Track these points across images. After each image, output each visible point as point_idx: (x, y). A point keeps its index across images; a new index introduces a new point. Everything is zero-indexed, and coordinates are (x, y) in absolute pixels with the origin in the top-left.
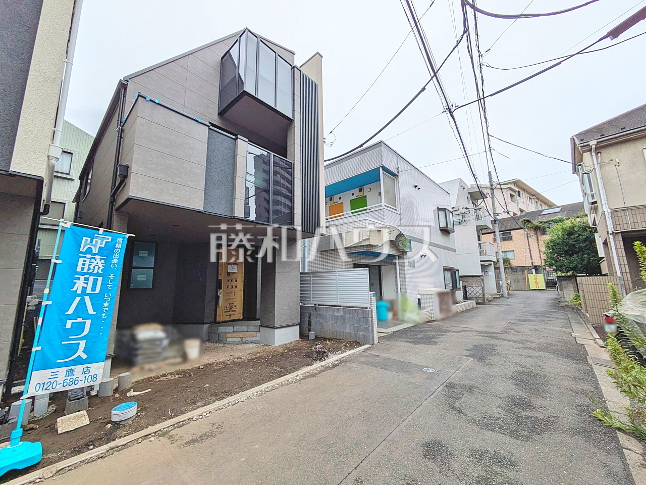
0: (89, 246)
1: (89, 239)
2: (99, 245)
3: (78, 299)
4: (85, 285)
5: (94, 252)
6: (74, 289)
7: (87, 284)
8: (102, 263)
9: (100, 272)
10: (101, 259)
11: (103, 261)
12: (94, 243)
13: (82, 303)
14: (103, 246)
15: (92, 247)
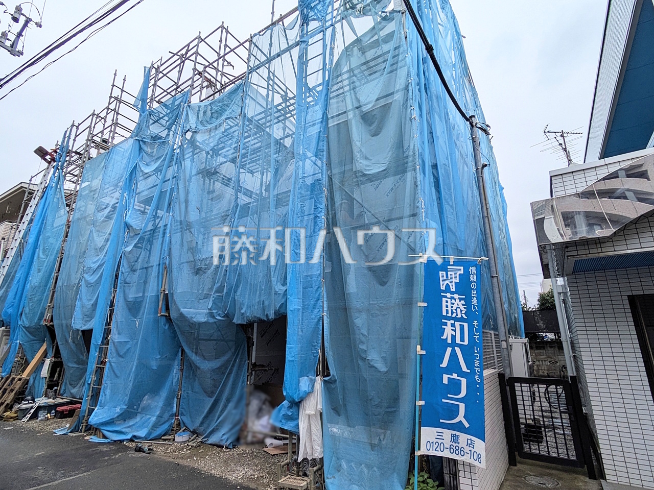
0: (447, 282)
1: (444, 273)
2: (454, 281)
3: (449, 350)
4: (454, 333)
5: (452, 290)
6: (444, 337)
7: (455, 331)
8: (463, 305)
9: (464, 316)
10: (460, 299)
11: (463, 302)
12: (449, 278)
13: (454, 355)
14: (457, 281)
15: (448, 282)
